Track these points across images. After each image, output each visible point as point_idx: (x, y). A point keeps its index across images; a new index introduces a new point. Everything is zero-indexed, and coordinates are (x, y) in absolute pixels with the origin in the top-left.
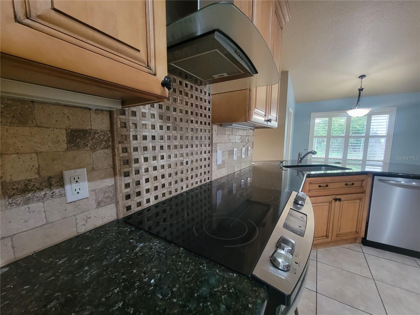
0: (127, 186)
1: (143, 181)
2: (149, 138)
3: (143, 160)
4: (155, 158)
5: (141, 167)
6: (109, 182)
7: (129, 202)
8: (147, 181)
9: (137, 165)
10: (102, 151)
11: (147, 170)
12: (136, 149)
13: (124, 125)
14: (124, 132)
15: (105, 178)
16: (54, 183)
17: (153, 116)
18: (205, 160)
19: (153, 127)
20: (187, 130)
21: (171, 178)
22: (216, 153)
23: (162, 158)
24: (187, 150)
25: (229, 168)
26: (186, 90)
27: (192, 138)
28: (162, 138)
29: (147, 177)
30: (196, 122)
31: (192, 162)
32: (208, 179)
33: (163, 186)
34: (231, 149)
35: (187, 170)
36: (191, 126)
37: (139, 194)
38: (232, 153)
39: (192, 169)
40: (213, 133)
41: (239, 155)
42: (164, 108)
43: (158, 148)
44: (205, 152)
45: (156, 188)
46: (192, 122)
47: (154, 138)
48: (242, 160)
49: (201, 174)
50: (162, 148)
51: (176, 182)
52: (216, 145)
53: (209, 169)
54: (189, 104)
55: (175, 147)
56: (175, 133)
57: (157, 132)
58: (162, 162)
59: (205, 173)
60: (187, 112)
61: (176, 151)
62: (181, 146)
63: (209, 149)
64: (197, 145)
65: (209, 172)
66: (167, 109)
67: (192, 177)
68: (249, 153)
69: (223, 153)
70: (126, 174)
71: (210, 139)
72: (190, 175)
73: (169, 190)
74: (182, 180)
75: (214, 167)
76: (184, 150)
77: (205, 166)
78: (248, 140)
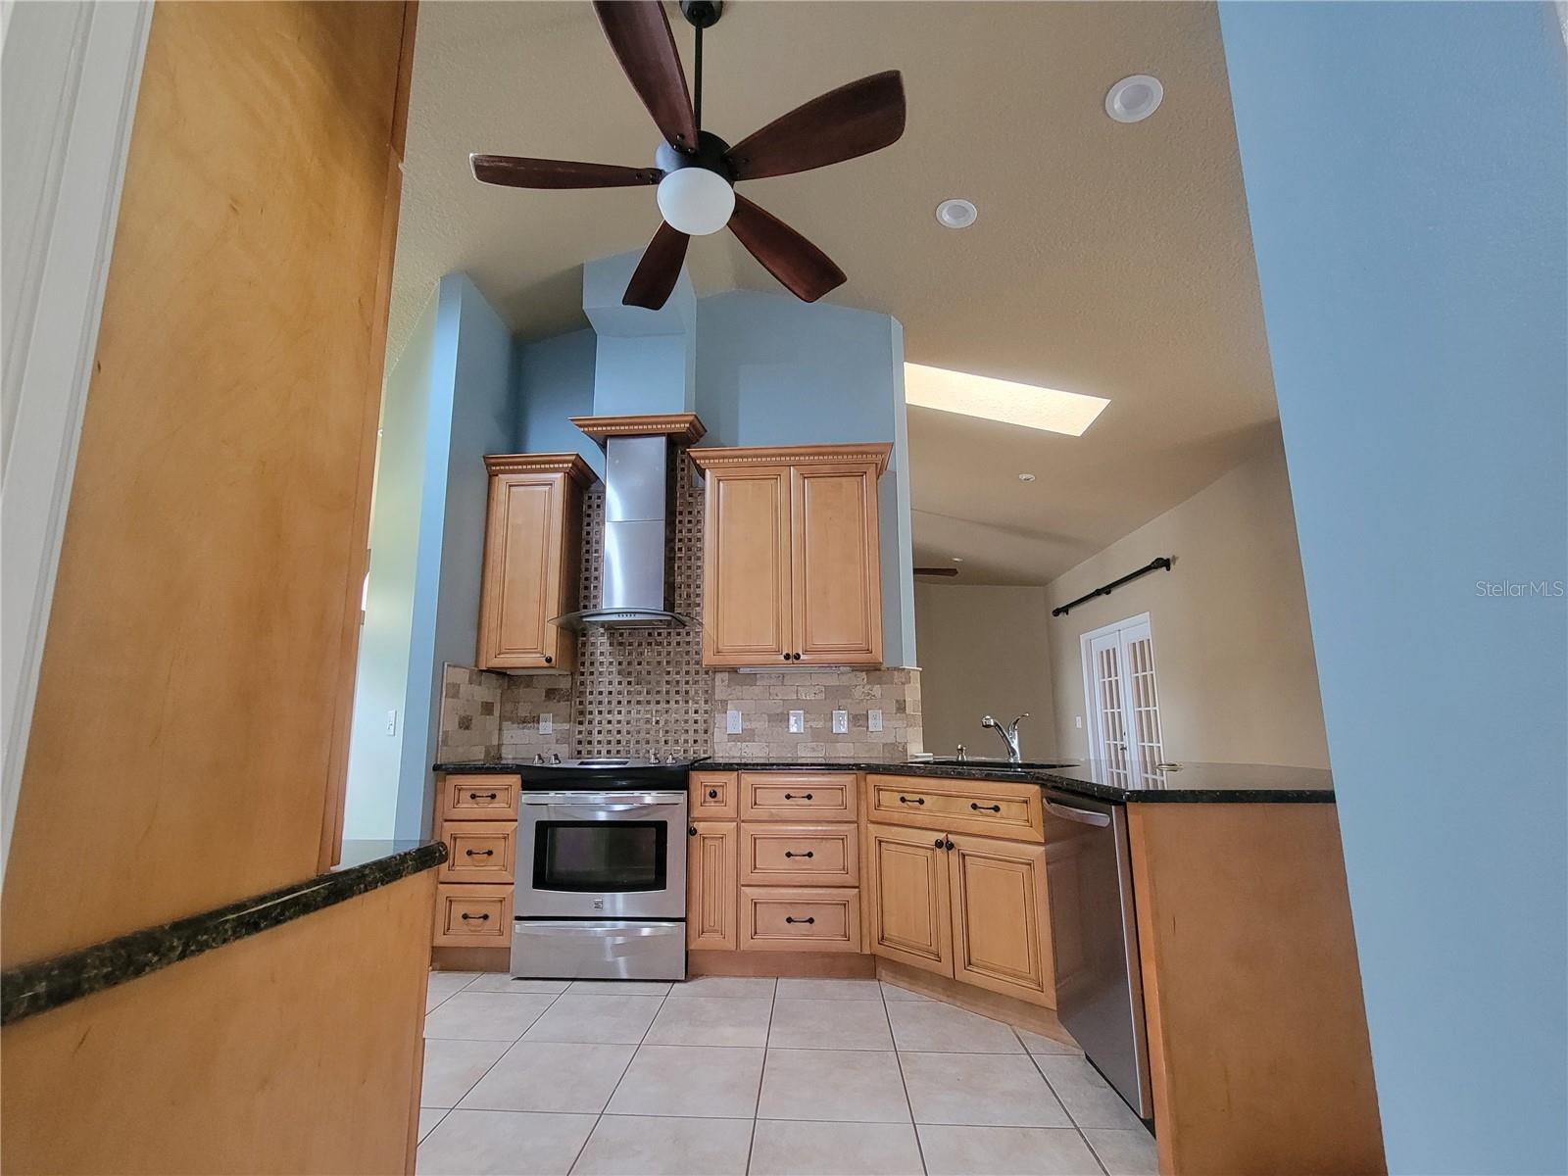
0: (580, 732)
1: (595, 732)
2: (605, 694)
3: (597, 713)
4: (609, 712)
5: (594, 719)
6: (566, 726)
7: (580, 748)
8: (600, 732)
9: (591, 716)
10: (564, 703)
11: (600, 723)
12: (591, 703)
13: (582, 683)
14: (582, 689)
15: (564, 722)
16: (536, 720)
17: (610, 673)
18: (696, 722)
19: (610, 683)
20: (658, 682)
21: (629, 736)
22: (724, 715)
23: (620, 712)
24: (659, 707)
25: (775, 745)
26: (659, 639)
27: (668, 692)
28: (620, 693)
29: (600, 729)
30: (678, 673)
31: (666, 722)
32: (704, 753)
33: (619, 742)
34: (779, 711)
35: (657, 731)
36: (667, 678)
37: (590, 743)
38: (784, 719)
39: (667, 732)
40: (717, 684)
41: (820, 725)
42: (625, 663)
43: (614, 703)
44: (696, 712)
45: (609, 742)
46: (669, 673)
47: (610, 693)
48: (837, 738)
49: (686, 741)
50: (619, 702)
51: (638, 742)
52: (724, 702)
53: (705, 737)
54: (664, 654)
55: (639, 702)
56: (639, 687)
57: (614, 688)
58: (619, 717)
59: (695, 741)
60: (659, 663)
61: (639, 707)
62: (648, 702)
63: (707, 707)
64: (677, 702)
65: (706, 741)
66: (629, 664)
67: (666, 742)
68: (876, 723)
69: (746, 717)
70: (581, 723)
71: (709, 694)
72: (663, 739)
73: (627, 749)
74: (648, 742)
75: (718, 736)
76: (653, 707)
77: (696, 731)
78: (869, 694)
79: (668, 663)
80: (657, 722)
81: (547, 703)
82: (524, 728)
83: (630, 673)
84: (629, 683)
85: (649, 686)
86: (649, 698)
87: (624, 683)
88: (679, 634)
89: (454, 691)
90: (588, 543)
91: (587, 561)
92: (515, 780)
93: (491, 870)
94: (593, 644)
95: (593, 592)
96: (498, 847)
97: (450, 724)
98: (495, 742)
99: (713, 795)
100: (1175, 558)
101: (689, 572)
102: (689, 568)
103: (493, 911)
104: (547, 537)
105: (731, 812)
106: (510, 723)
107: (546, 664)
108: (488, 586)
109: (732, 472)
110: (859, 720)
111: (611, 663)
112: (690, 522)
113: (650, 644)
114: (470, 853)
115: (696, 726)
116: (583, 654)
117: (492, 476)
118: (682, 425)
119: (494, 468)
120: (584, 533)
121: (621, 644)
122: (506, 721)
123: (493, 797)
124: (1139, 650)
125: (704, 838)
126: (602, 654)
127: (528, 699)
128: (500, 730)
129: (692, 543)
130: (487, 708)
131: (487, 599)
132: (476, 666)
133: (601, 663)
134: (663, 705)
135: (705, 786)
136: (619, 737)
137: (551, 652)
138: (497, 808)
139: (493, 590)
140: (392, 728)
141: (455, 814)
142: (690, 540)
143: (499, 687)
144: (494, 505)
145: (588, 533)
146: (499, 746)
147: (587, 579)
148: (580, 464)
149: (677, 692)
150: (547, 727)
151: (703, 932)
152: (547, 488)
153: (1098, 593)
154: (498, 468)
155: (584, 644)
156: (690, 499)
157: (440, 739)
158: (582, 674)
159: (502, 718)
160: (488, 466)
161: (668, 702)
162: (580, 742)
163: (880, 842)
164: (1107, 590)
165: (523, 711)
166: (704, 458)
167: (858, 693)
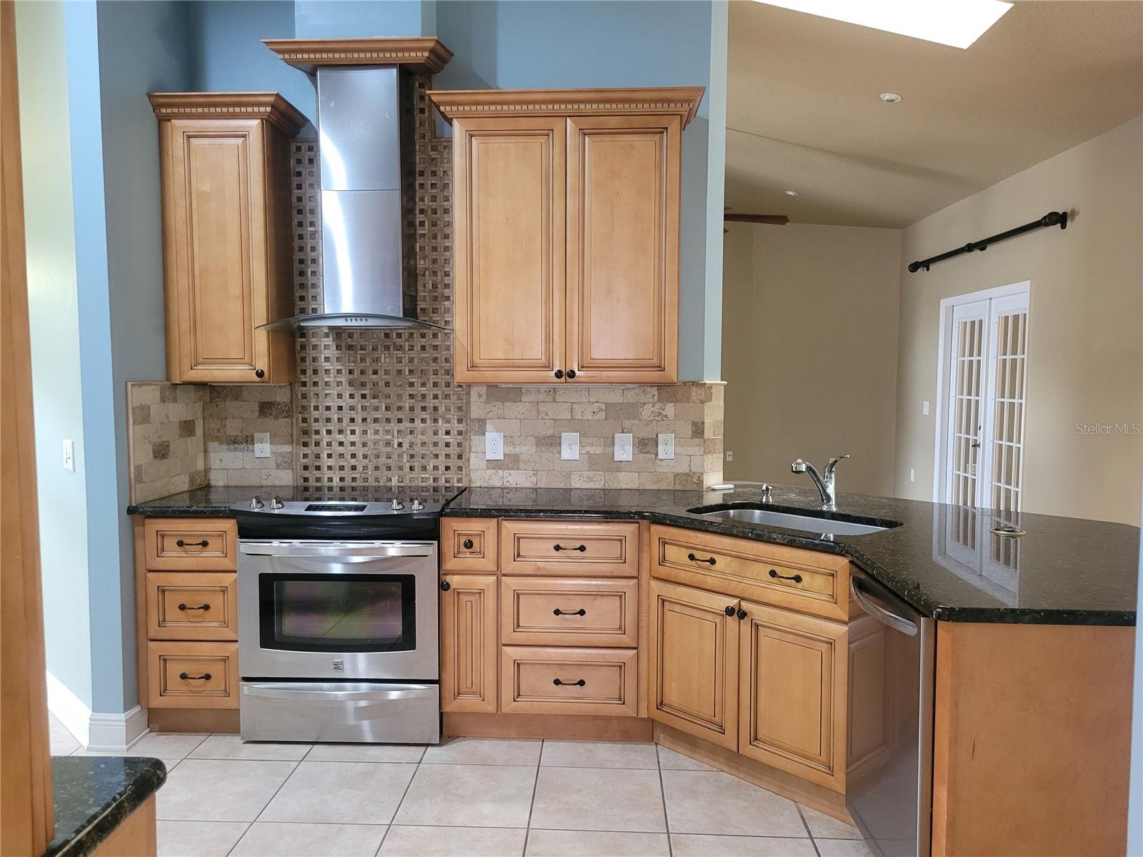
0: (305, 456)
1: (324, 455)
2: (334, 409)
3: (325, 433)
4: (341, 432)
5: (322, 440)
6: (288, 448)
7: (306, 474)
8: (329, 456)
9: (317, 437)
10: (283, 420)
11: (329, 444)
12: (316, 420)
13: (304, 396)
14: (304, 402)
15: (284, 444)
16: (249, 440)
17: (339, 384)
18: (447, 445)
19: (340, 396)
20: (399, 397)
21: (367, 461)
22: (482, 437)
23: (353, 432)
24: (401, 426)
25: (543, 473)
26: (399, 341)
27: (412, 409)
28: (352, 408)
29: (329, 452)
30: (423, 385)
31: (411, 445)
32: (458, 482)
33: (354, 468)
34: (550, 433)
35: (400, 456)
36: (410, 391)
37: (318, 468)
38: (553, 442)
39: (412, 456)
40: (473, 398)
41: (599, 450)
42: (357, 373)
43: (346, 421)
44: (448, 433)
45: (342, 468)
46: (412, 385)
47: (340, 408)
48: (619, 466)
49: (436, 468)
50: (352, 420)
51: (377, 468)
52: (482, 422)
53: (459, 463)
54: (405, 360)
55: (376, 420)
56: (375, 402)
57: (346, 402)
58: (353, 438)
59: (447, 468)
60: (399, 372)
61: (377, 426)
62: (388, 420)
63: (461, 427)
64: (423, 421)
65: (460, 468)
66: (362, 372)
67: (411, 469)
68: (666, 449)
69: (508, 440)
70: (305, 445)
71: (463, 410)
72: (408, 465)
73: (364, 476)
74: (389, 468)
75: (475, 461)
76: (394, 426)
77: (448, 456)
78: (660, 414)
79: (411, 372)
80: (400, 445)
81: (261, 420)
82: (235, 450)
83: (363, 385)
84: (364, 396)
85: (388, 401)
86: (388, 415)
87: (358, 396)
88: (423, 336)
89: (143, 415)
90: (300, 212)
91: (301, 237)
92: (229, 525)
93: (210, 627)
94: (315, 347)
95: (311, 280)
96: (216, 601)
97: (142, 455)
98: (200, 466)
99: (469, 545)
100: (1074, 213)
101: (434, 256)
102: (434, 249)
103: (216, 670)
104: (244, 210)
105: (488, 563)
106: (217, 443)
107: (258, 379)
108: (173, 275)
109: (490, 124)
110: (647, 445)
111: (339, 371)
112: (433, 186)
113: (387, 348)
114: (182, 607)
115: (448, 450)
116: (303, 360)
117: (162, 121)
118: (419, 54)
119: (164, 110)
120: (294, 200)
121: (350, 347)
122: (212, 441)
123: (205, 544)
124: (1012, 325)
125: (459, 593)
126: (327, 359)
127: (238, 415)
128: (206, 451)
129: (438, 215)
130: (187, 428)
131: (173, 293)
132: (168, 379)
133: (327, 371)
134: (406, 425)
135: (459, 535)
136: (353, 462)
137: (262, 364)
138: (211, 557)
139: (180, 281)
140: (70, 461)
141: (160, 563)
142: (435, 212)
143: (200, 400)
144: (169, 164)
145: (300, 199)
146: (207, 471)
147: (301, 262)
148: (282, 107)
149: (424, 409)
150: (264, 449)
151: (459, 694)
152: (240, 141)
153: (970, 248)
154: (169, 110)
155: (303, 347)
156: (434, 154)
157: (132, 476)
158: (304, 384)
159: (207, 437)
160: (156, 107)
161: (412, 420)
162: (306, 468)
163: (663, 601)
164: (982, 245)
165: (233, 428)
166: (451, 104)
167: (646, 412)
